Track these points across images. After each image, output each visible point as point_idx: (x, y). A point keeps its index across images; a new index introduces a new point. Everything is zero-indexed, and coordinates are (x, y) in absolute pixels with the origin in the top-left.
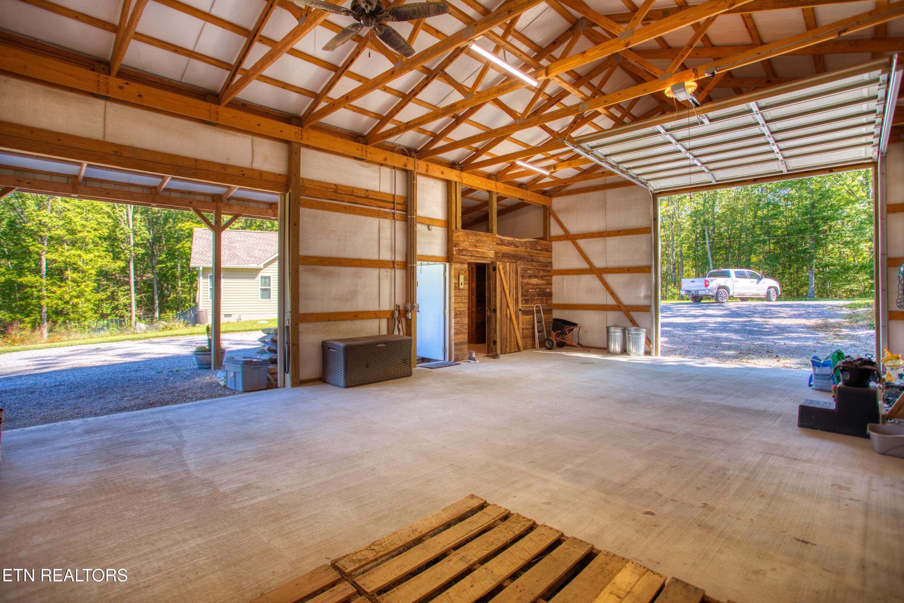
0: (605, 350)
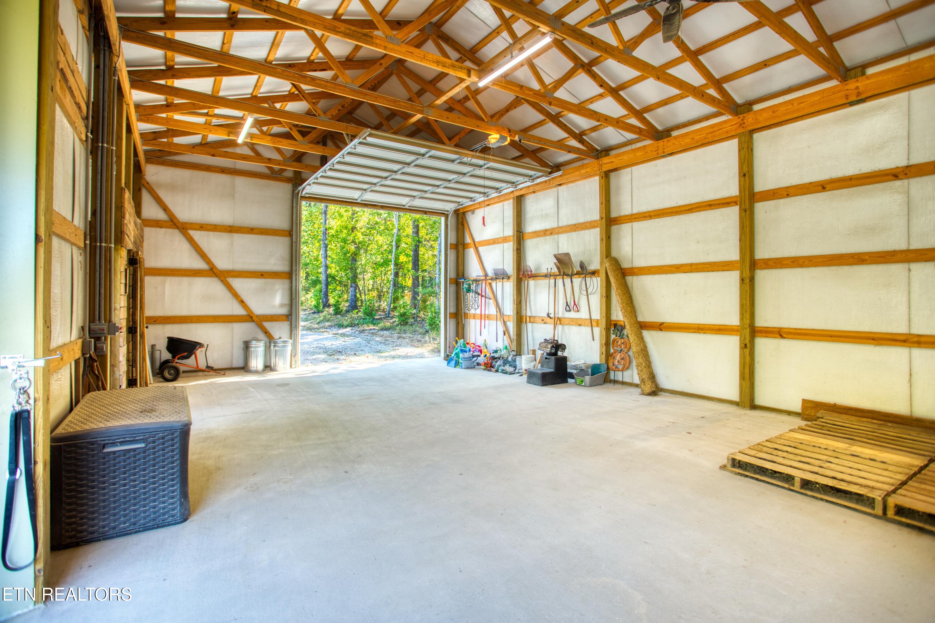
0: (244, 368)
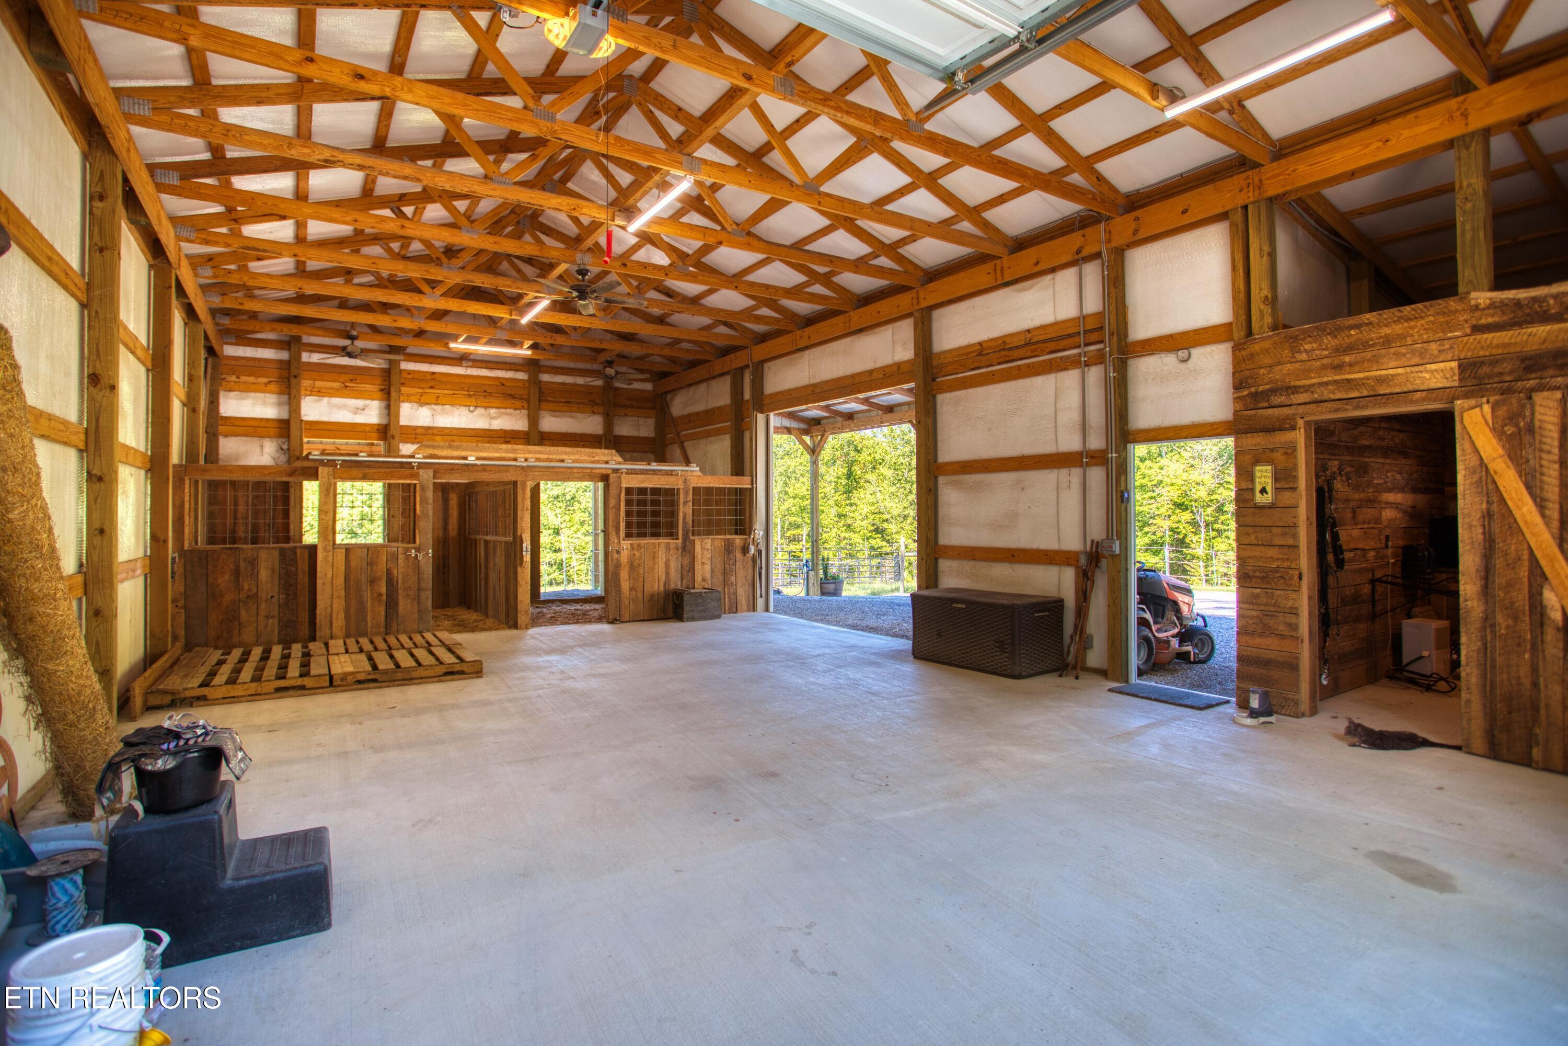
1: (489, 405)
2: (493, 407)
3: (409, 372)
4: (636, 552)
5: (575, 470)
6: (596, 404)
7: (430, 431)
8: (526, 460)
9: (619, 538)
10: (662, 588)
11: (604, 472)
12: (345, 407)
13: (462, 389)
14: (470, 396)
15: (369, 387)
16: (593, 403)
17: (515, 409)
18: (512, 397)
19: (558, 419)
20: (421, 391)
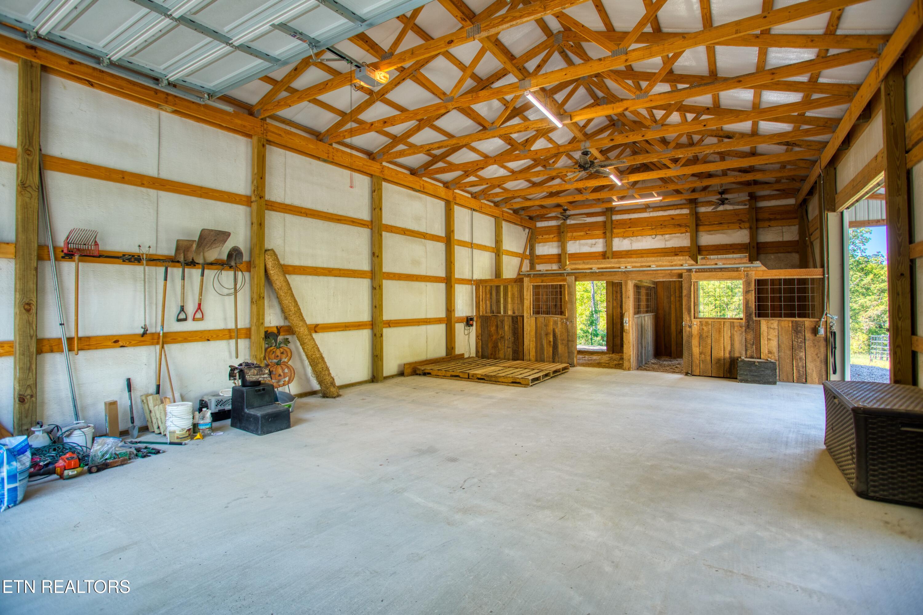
1: (664, 233)
2: (667, 234)
3: (617, 221)
4: (704, 328)
5: (659, 272)
6: (744, 222)
7: (630, 253)
8: (626, 267)
9: (690, 317)
10: (727, 355)
11: (680, 272)
12: (587, 244)
13: (647, 226)
14: (652, 229)
15: (597, 232)
16: (741, 221)
17: (681, 233)
18: (680, 225)
19: (713, 236)
20: (624, 230)
